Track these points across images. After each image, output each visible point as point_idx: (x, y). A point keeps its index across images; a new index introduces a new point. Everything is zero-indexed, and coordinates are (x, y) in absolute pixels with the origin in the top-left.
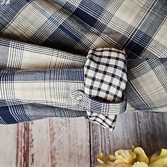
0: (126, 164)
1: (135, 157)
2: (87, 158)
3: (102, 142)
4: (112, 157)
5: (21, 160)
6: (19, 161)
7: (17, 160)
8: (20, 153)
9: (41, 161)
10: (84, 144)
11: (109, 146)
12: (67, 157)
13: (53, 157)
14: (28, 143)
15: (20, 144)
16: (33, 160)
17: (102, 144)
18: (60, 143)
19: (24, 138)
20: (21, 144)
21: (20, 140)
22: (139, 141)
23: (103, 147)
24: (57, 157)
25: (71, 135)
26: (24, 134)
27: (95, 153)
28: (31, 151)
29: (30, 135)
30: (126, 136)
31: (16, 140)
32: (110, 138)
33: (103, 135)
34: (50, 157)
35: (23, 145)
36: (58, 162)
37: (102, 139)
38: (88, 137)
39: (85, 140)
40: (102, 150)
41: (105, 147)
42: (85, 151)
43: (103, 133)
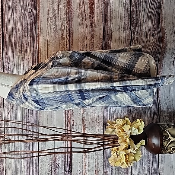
0: (121, 125)
1: (125, 122)
2: (102, 122)
3: (109, 114)
4: (114, 122)
6: (66, 124)
7: (66, 123)
8: (67, 119)
9: (77, 124)
10: (100, 115)
11: (113, 116)
12: (91, 122)
13: (83, 122)
14: (71, 115)
15: (66, 115)
16: (73, 123)
17: (109, 115)
18: (87, 114)
19: (69, 112)
21: (66, 113)
22: (130, 113)
23: (110, 117)
24: (86, 121)
25: (93, 110)
27: (106, 120)
28: (73, 119)
29: (72, 110)
30: (122, 111)
31: (65, 113)
32: (114, 112)
33: (110, 110)
34: (82, 122)
35: (68, 116)
36: (86, 124)
37: (109, 113)
38: (102, 112)
39: (100, 113)
40: (109, 118)
41: (111, 117)
42: (100, 119)
43: (110, 109)
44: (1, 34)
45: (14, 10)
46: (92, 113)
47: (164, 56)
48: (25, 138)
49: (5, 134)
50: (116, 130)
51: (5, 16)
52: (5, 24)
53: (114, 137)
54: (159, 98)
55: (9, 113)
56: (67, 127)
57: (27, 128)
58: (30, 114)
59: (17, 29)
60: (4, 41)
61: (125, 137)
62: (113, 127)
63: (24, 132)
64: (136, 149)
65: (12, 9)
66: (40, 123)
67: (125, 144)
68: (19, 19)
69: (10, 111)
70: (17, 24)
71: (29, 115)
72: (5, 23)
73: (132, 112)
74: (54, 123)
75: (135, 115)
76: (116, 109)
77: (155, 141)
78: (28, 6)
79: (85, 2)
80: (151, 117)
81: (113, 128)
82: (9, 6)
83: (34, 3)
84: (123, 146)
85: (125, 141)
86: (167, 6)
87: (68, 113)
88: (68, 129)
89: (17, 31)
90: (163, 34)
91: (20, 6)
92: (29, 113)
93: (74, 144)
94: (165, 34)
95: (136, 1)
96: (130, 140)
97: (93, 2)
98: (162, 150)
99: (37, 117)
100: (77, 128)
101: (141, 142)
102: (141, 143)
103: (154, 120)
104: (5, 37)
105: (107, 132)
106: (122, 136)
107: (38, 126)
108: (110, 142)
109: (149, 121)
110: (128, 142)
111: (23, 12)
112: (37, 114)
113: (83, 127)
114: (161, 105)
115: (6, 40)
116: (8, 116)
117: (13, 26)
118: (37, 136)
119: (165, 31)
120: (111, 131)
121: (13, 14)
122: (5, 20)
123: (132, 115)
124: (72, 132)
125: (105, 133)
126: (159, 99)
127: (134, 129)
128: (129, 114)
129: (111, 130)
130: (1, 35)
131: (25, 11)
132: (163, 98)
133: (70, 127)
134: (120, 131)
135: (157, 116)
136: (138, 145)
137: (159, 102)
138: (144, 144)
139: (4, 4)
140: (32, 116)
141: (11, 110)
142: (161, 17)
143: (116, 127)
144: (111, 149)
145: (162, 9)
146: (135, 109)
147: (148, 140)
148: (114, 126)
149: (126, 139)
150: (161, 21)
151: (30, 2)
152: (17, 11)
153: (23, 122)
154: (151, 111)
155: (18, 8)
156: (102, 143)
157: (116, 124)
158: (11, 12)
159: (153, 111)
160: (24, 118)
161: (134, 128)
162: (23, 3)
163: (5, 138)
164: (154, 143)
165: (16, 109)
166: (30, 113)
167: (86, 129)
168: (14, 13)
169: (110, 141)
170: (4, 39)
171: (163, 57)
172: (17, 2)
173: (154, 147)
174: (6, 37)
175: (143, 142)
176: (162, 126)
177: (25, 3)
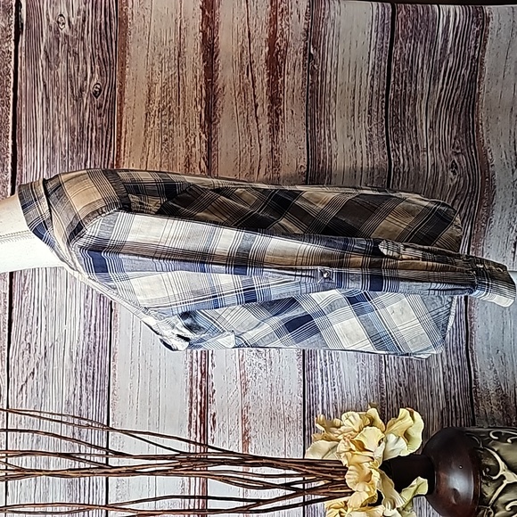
0: (355, 431)
1: (368, 422)
2: (299, 422)
3: (323, 397)
4: (337, 421)
5: (196, 422)
6: (193, 424)
7: (190, 422)
8: (194, 411)
9: (226, 425)
10: (295, 400)
11: (335, 404)
12: (267, 420)
13: (244, 420)
14: (206, 397)
15: (194, 398)
16: (214, 422)
17: (323, 400)
18: (256, 397)
19: (201, 388)
20: (197, 397)
21: (194, 391)
22: (384, 397)
23: (325, 405)
24: (251, 419)
25: (274, 384)
26: (201, 382)
27: (311, 414)
28: (212, 409)
29: (210, 384)
30: (362, 388)
31: (188, 391)
32: (337, 390)
33: (325, 386)
34: (240, 419)
35: (199, 400)
36: (253, 428)
37: (323, 393)
38: (302, 389)
39: (295, 393)
40: (323, 410)
41: (328, 406)
42: (296, 412)
43: (325, 383)
44: (10, 156)
45: (49, 87)
46: (271, 393)
47: (485, 229)
48: (66, 464)
49: (7, 450)
50: (342, 447)
51: (24, 106)
52: (24, 128)
53: (336, 467)
54: (472, 353)
55: (24, 388)
56: (196, 433)
57: (74, 434)
58: (84, 392)
59: (56, 142)
60: (18, 176)
61: (366, 466)
62: (332, 435)
63: (65, 447)
64: (400, 504)
65: (45, 86)
66: (113, 420)
67: (368, 490)
68: (63, 113)
69: (26, 382)
70: (57, 127)
71: (81, 396)
72: (23, 123)
73: (390, 393)
74: (156, 420)
75: (401, 401)
76: (344, 384)
77: (459, 483)
78: (92, 78)
79: (256, 69)
80: (448, 407)
81: (332, 440)
82: (36, 76)
83: (108, 69)
84: (362, 494)
85: (368, 479)
86: (494, 85)
87: (199, 390)
88: (198, 441)
89: (57, 146)
90: (483, 163)
91: (69, 77)
92: (84, 388)
93: (216, 487)
94: (488, 164)
95: (403, 68)
96: (381, 475)
97: (280, 68)
98: (479, 510)
99: (106, 401)
100: (225, 438)
101: (414, 483)
102: (415, 487)
103: (457, 419)
104: (21, 166)
105: (313, 452)
106: (359, 464)
107: (108, 428)
108: (322, 483)
109: (442, 422)
110: (376, 482)
111: (76, 92)
112: (106, 392)
113: (243, 436)
114: (479, 374)
115: (24, 172)
116: (20, 396)
117: (45, 132)
118: (105, 459)
119: (489, 154)
120: (327, 449)
121: (47, 98)
122: (24, 117)
123: (390, 402)
124: (210, 450)
125: (309, 456)
126: (472, 355)
127: (392, 438)
128: (382, 398)
129: (326, 445)
130: (10, 158)
131: (81, 90)
132: (485, 351)
133: (204, 435)
134: (351, 450)
135: (466, 406)
136: (408, 494)
137: (471, 364)
138: (424, 490)
139: (21, 70)
140: (91, 397)
141: (30, 380)
142: (477, 116)
143: (340, 437)
144: (327, 503)
145: (479, 93)
146: (400, 385)
147: (439, 477)
148: (335, 433)
149: (371, 473)
150: (478, 127)
151: (97, 66)
152: (58, 92)
153: (61, 415)
154: (449, 389)
155: (62, 82)
156: (301, 486)
157: (342, 429)
158: (40, 94)
159: (453, 392)
160: (68, 403)
161: (394, 438)
162: (76, 69)
163: (6, 462)
164: (455, 490)
165: (45, 377)
166: (86, 389)
167: (253, 442)
168: (51, 98)
169: (324, 478)
170: (18, 171)
171: (483, 230)
172: (58, 66)
173: (454, 501)
174: (24, 165)
175: (421, 485)
176: (479, 437)
177: (83, 69)
